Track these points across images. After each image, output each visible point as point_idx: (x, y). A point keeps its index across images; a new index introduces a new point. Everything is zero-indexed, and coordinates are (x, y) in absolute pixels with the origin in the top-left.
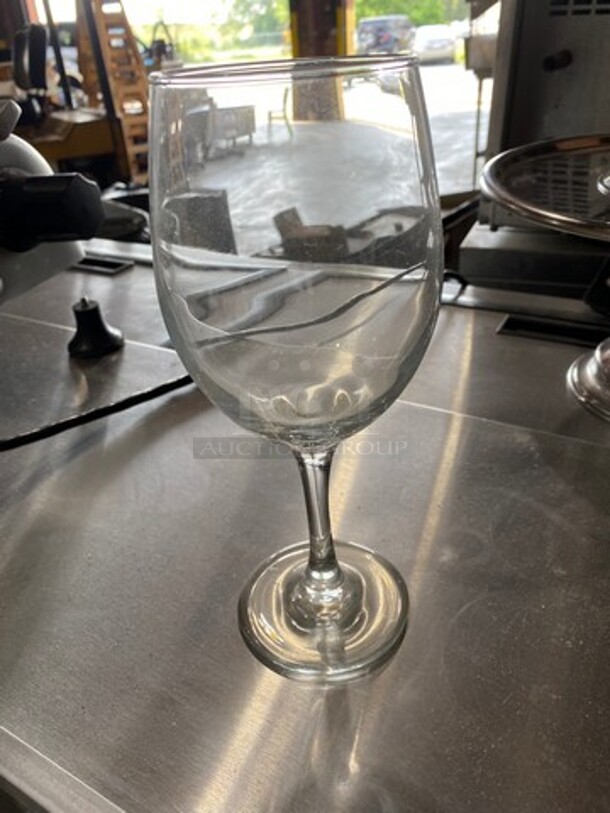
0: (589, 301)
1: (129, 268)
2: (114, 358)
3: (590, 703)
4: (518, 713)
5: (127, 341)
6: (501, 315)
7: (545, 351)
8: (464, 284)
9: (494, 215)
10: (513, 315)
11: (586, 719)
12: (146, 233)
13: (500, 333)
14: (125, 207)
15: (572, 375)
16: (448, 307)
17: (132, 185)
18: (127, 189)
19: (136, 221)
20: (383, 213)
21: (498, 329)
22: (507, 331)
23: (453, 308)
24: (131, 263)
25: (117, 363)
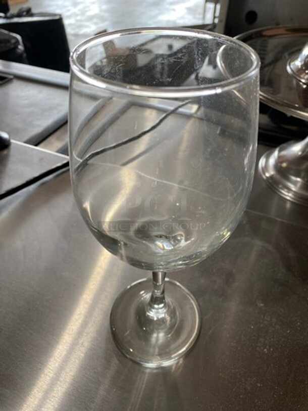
1: (10, 80)
2: (5, 152)
3: (276, 388)
4: (241, 396)
5: (12, 141)
11: (275, 398)
12: (20, 49)
14: (6, 32)
17: (8, 14)
18: (6, 17)
19: (13, 41)
20: (160, 37)
24: (12, 77)
25: (7, 156)
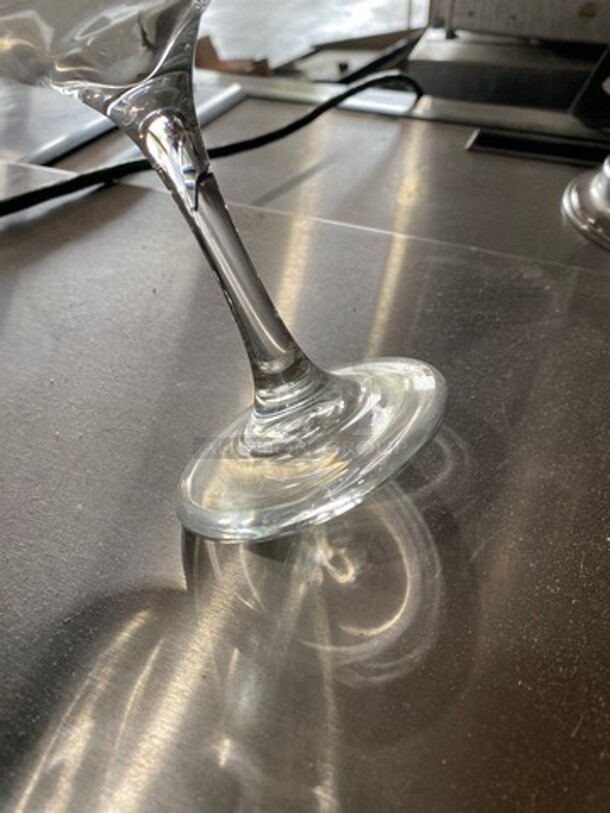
0: (579, 114)
6: (469, 129)
7: (530, 172)
8: (420, 94)
9: (451, 17)
10: (486, 131)
13: (471, 150)
15: (570, 201)
16: (402, 121)
20: (319, 49)
21: (469, 143)
22: (479, 148)
23: (406, 121)
